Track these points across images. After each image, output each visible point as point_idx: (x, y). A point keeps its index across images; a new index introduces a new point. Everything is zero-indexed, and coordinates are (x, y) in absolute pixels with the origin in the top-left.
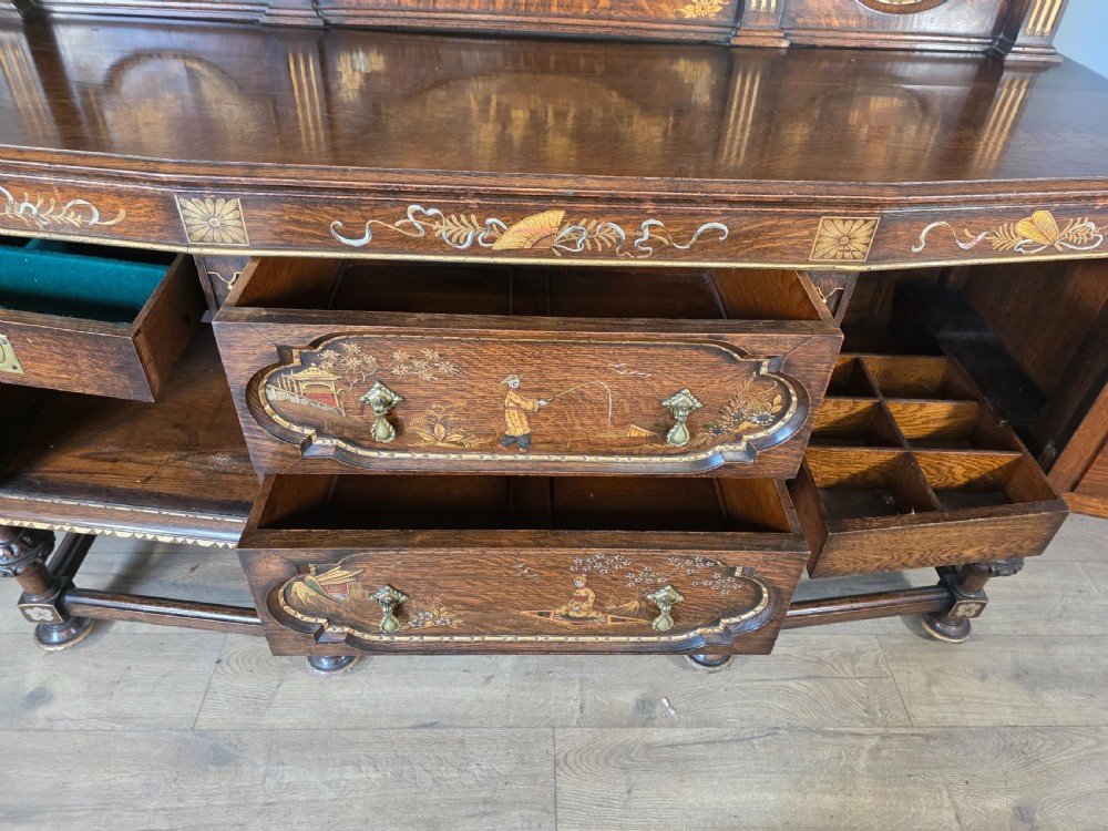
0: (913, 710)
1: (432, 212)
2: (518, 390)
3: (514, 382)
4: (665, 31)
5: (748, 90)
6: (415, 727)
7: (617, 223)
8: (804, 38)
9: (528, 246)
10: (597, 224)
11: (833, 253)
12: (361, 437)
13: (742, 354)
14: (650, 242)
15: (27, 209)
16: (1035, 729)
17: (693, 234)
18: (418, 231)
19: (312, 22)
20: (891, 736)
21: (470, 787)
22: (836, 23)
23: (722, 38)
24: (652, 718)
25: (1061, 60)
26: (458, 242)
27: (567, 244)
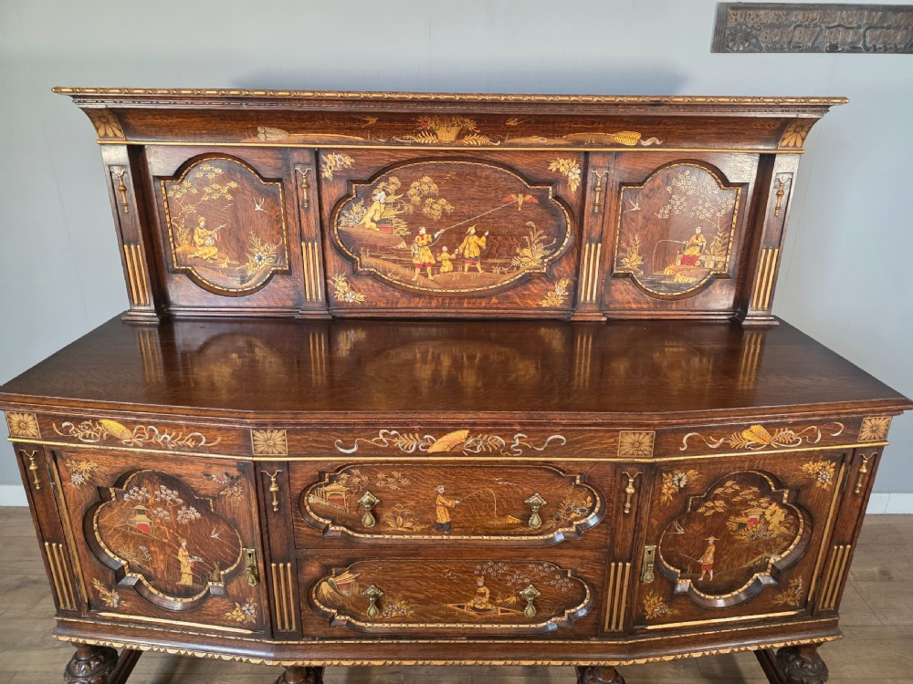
1: (393, 432)
3: (441, 490)
4: (531, 314)
5: (585, 344)
7: (500, 436)
8: (616, 315)
9: (448, 450)
10: (488, 437)
11: (631, 452)
14: (520, 447)
15: (165, 438)
17: (545, 442)
18: (385, 443)
19: (325, 317)
22: (634, 306)
23: (565, 317)
25: (777, 323)
26: (407, 449)
27: (471, 448)
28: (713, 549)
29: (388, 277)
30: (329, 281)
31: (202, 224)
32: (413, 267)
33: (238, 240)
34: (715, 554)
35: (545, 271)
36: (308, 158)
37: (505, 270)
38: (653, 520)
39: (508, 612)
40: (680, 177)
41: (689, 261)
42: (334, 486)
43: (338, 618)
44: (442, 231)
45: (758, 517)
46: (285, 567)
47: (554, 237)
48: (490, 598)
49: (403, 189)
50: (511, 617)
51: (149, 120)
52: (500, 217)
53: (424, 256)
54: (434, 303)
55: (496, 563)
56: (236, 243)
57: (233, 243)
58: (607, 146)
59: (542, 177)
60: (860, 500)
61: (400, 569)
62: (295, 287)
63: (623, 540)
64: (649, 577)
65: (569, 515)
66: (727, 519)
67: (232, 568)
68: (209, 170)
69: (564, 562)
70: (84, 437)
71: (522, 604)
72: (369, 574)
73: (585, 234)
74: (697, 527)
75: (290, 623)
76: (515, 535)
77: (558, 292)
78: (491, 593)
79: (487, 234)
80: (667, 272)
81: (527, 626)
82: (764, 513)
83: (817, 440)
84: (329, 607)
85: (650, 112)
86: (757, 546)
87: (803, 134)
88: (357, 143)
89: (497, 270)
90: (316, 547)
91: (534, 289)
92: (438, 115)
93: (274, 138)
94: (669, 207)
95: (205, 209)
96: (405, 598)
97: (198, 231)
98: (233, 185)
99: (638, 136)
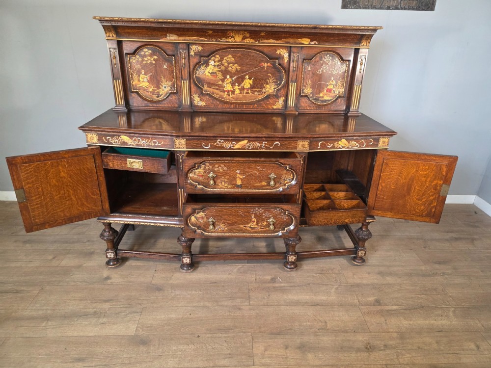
0: (348, 280)
1: (222, 141)
2: (239, 174)
3: (238, 171)
4: (270, 111)
5: (290, 124)
6: (211, 283)
7: (258, 142)
8: (301, 111)
9: (241, 148)
10: (254, 143)
11: (302, 148)
12: (207, 185)
13: (283, 164)
14: (265, 146)
15: (144, 142)
16: (383, 284)
17: (273, 145)
18: (219, 145)
19: (190, 111)
20: (341, 285)
21: (226, 295)
22: (309, 108)
23: (283, 112)
24: (275, 281)
25: (360, 114)
26: (227, 147)
27: (248, 147)
29: (215, 95)
30: (192, 97)
31: (143, 73)
32: (224, 92)
33: (157, 80)
35: (275, 94)
36: (185, 46)
37: (260, 93)
39: (263, 229)
40: (326, 57)
41: (329, 91)
42: (199, 170)
44: (236, 77)
47: (278, 80)
49: (221, 60)
51: (127, 31)
52: (258, 72)
53: (229, 87)
54: (232, 106)
56: (156, 81)
57: (155, 81)
58: (298, 44)
59: (274, 56)
62: (179, 99)
68: (146, 51)
70: (115, 142)
71: (269, 225)
73: (290, 79)
76: (265, 189)
77: (280, 102)
79: (253, 78)
80: (321, 95)
83: (365, 146)
85: (313, 31)
87: (369, 41)
88: (205, 41)
89: (256, 94)
91: (271, 101)
92: (235, 30)
93: (173, 38)
94: (321, 69)
95: (145, 67)
97: (141, 76)
98: (156, 57)
99: (309, 40)
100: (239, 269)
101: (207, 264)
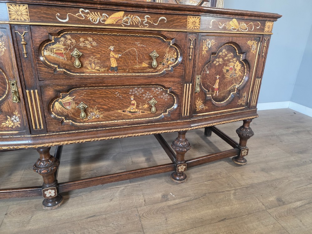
0: (240, 182)
1: (87, 11)
6: (87, 218)
7: (138, 16)
9: (115, 23)
10: (133, 16)
11: (192, 27)
14: (147, 23)
17: (158, 20)
18: (83, 17)
20: (237, 189)
21: (111, 231)
24: (168, 199)
26: (95, 21)
27: (125, 22)
28: (218, 81)
34: (219, 83)
38: (199, 64)
39: (144, 112)
43: (65, 121)
45: (232, 67)
46: (34, 92)
48: (137, 106)
50: (146, 115)
55: (138, 88)
60: (264, 59)
61: (95, 93)
63: (189, 72)
64: (198, 89)
65: (168, 62)
66: (223, 67)
67: (3, 98)
69: (166, 85)
71: (150, 108)
72: (80, 96)
74: (213, 70)
75: (40, 125)
76: (146, 73)
78: (137, 104)
81: (152, 118)
82: (234, 65)
83: (253, 29)
84: (60, 116)
86: (232, 80)
90: (50, 79)
96: (98, 108)
100: (121, 192)
101: (81, 192)
